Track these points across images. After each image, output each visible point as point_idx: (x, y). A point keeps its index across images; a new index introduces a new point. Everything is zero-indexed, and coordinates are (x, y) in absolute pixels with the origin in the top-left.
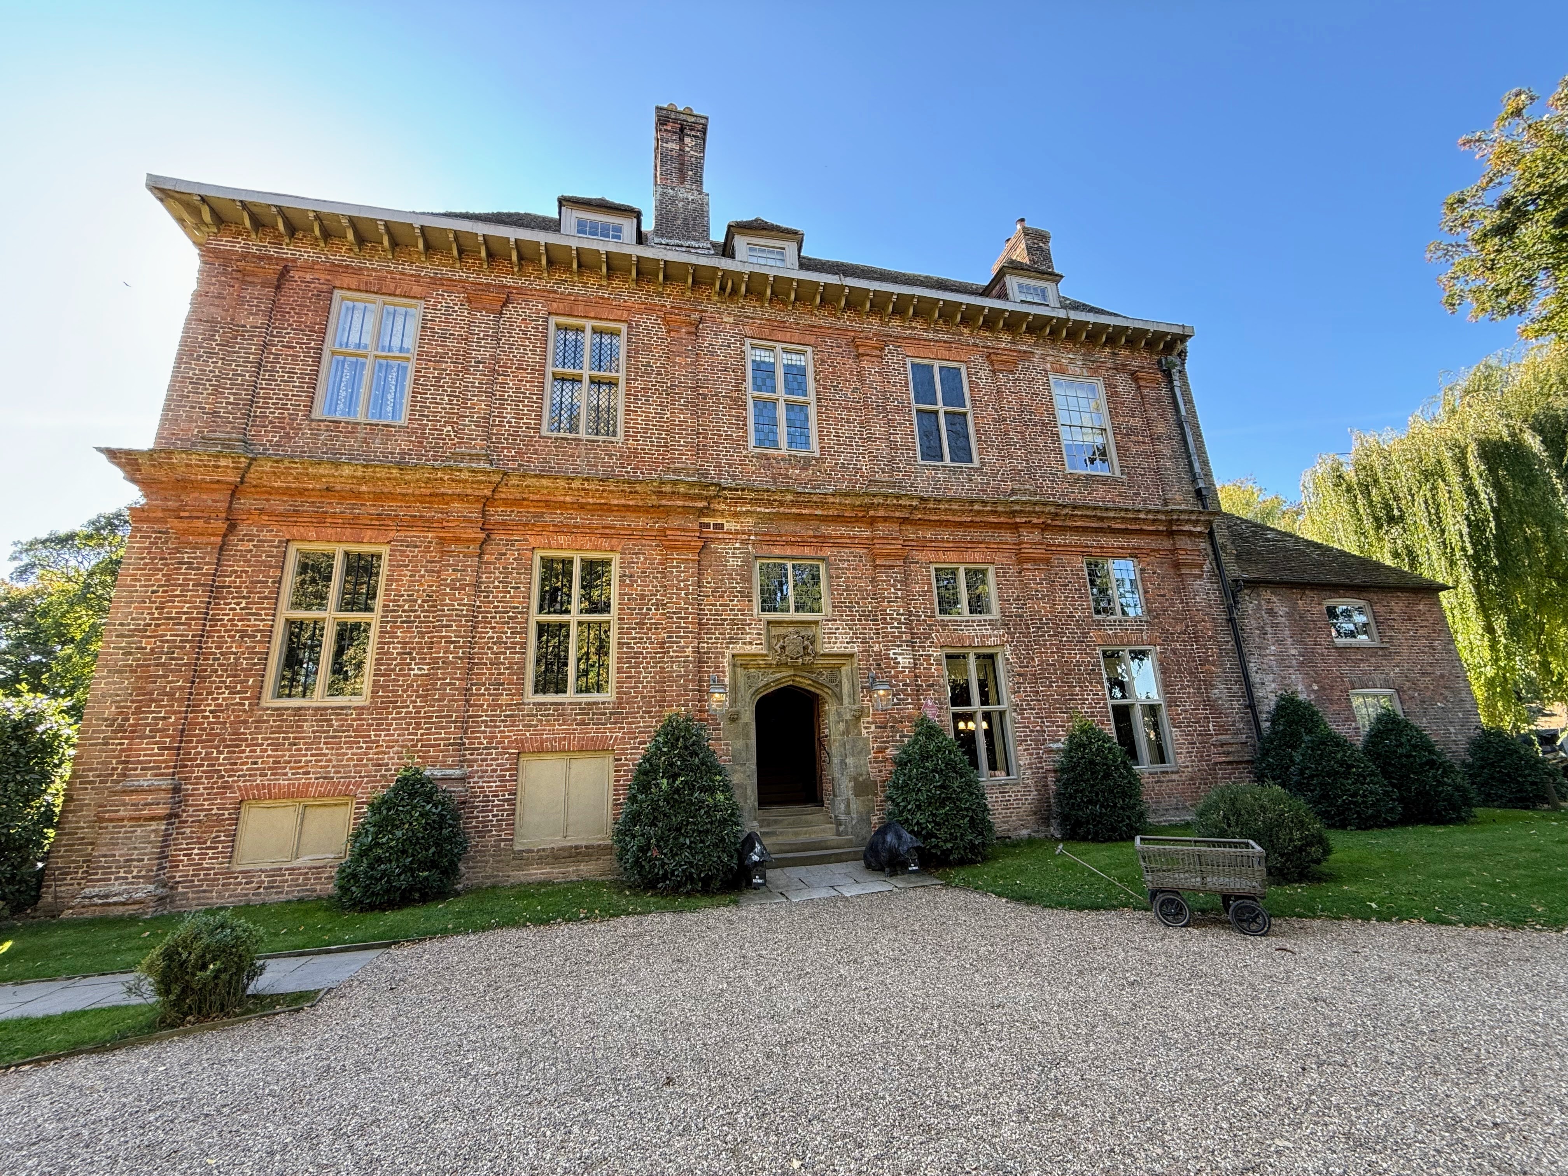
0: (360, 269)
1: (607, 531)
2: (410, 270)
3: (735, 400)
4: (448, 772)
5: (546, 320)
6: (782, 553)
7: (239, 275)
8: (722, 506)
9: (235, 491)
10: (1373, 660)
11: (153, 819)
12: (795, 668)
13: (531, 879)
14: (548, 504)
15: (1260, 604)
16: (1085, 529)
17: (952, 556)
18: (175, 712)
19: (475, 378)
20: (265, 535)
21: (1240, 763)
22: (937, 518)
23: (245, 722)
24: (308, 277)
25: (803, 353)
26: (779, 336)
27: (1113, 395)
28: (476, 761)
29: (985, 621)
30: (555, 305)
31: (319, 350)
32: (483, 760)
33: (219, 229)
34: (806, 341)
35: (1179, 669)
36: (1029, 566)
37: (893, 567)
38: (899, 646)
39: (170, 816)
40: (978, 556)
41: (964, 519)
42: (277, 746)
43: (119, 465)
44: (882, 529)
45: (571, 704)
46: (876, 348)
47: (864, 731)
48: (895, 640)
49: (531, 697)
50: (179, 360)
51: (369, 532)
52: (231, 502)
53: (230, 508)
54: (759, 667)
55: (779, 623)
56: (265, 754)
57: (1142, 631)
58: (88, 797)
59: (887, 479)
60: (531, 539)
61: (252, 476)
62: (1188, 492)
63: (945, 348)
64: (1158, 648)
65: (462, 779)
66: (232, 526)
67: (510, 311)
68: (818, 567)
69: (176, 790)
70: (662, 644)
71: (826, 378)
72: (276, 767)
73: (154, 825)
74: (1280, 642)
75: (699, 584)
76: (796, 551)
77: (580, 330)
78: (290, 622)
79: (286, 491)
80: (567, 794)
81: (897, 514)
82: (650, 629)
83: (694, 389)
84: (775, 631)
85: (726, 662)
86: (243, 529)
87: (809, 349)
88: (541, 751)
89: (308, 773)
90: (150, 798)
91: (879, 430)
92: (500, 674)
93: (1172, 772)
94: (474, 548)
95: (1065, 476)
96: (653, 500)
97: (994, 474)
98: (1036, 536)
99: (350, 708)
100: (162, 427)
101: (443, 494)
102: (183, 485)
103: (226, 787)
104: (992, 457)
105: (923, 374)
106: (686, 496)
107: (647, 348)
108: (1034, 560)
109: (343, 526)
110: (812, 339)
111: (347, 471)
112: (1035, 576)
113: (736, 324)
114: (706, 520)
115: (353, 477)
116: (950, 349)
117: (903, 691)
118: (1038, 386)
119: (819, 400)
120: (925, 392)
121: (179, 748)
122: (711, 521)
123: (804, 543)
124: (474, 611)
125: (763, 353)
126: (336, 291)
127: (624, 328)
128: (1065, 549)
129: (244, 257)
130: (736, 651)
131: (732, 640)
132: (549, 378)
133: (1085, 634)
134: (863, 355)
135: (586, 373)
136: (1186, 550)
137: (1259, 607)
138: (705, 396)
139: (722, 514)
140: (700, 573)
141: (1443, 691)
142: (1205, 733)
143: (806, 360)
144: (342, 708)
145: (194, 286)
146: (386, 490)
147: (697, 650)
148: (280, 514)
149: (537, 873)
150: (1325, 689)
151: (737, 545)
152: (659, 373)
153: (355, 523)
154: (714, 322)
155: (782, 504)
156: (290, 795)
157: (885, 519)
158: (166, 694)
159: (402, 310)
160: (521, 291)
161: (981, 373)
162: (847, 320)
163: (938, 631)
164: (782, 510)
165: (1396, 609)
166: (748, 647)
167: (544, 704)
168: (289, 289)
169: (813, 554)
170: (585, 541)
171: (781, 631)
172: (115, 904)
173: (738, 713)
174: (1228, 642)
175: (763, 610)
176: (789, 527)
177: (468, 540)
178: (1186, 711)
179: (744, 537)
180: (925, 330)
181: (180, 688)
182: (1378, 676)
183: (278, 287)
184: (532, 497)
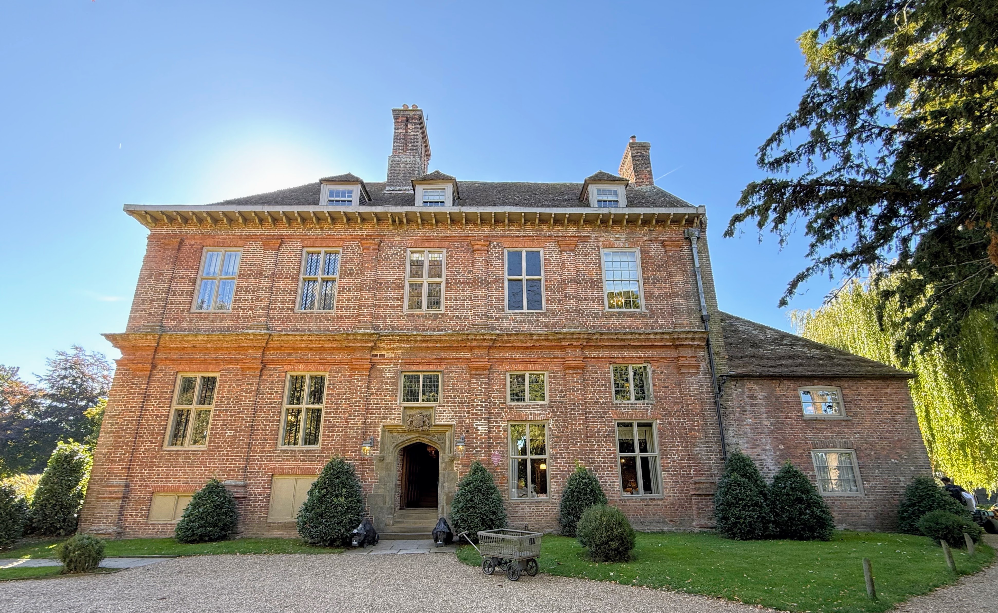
0: (215, 235)
1: (323, 361)
2: (238, 232)
3: (397, 284)
4: (238, 483)
5: (301, 251)
6: (417, 369)
7: (162, 246)
8: (383, 345)
9: (156, 350)
10: (836, 429)
11: (117, 498)
12: (419, 433)
13: (272, 536)
14: (294, 348)
15: (743, 392)
16: (613, 347)
17: (521, 367)
18: (128, 452)
19: (264, 286)
20: (168, 370)
21: (708, 495)
22: (511, 345)
23: (156, 457)
24: (192, 242)
25: (441, 253)
26: (427, 245)
27: (646, 257)
28: (252, 477)
29: (538, 405)
30: (306, 242)
31: (195, 279)
32: (256, 477)
33: (156, 224)
34: (443, 246)
35: (673, 434)
36: (570, 371)
37: (481, 375)
38: (479, 420)
39: (124, 497)
40: (537, 367)
41: (528, 344)
42: (168, 468)
43: (110, 341)
44: (477, 353)
45: (298, 450)
46: (484, 245)
47: (455, 468)
48: (478, 417)
49: (281, 447)
50: (137, 290)
51: (211, 367)
52: (154, 355)
53: (154, 358)
54: (398, 432)
55: (412, 408)
56: (163, 471)
57: (647, 410)
58: (95, 488)
59: (483, 323)
60: (285, 367)
61: (162, 343)
62: (695, 318)
63: (530, 240)
64: (658, 421)
65: (245, 486)
66: (154, 366)
67: (284, 248)
68: (438, 376)
69: (127, 486)
70: (346, 420)
71: (453, 266)
72: (167, 477)
73: (117, 501)
74: (756, 416)
75: (368, 388)
76: (425, 368)
77: (319, 253)
78: (177, 410)
79: (176, 349)
80: (294, 496)
81: (485, 344)
82: (341, 412)
83: (374, 281)
84: (409, 413)
85: (380, 430)
86: (159, 367)
87: (445, 250)
88: (283, 474)
89: (179, 481)
90: (116, 489)
91: (480, 294)
92: (266, 435)
93: (658, 500)
94: (257, 373)
95: (603, 314)
96: (346, 344)
97: (554, 316)
98: (578, 352)
99: (198, 451)
100: (129, 322)
101: (244, 347)
102: (135, 348)
103: (147, 486)
104: (555, 305)
105: (515, 258)
106: (361, 341)
107: (352, 260)
108: (574, 368)
109: (200, 364)
110: (446, 244)
111: (200, 338)
112: (574, 378)
113: (402, 241)
114: (375, 353)
115: (204, 340)
116: (533, 240)
117: (479, 446)
118: (592, 258)
119: (447, 280)
120: (515, 268)
121: (129, 468)
122: (378, 353)
123: (429, 363)
124: (255, 404)
125: (417, 255)
126: (205, 249)
127: (341, 250)
128: (598, 360)
129: (165, 237)
130: (385, 424)
131: (385, 418)
132: (301, 280)
133: (605, 413)
134: (476, 250)
135: (319, 277)
136: (686, 357)
137: (743, 393)
138: (381, 284)
139: (384, 349)
140: (369, 381)
141: (899, 451)
142: (688, 476)
143: (442, 257)
144: (195, 451)
145: (145, 253)
146: (218, 346)
147: (364, 423)
148: (174, 360)
149: (277, 534)
150: (789, 448)
151: (392, 366)
152: (357, 273)
153: (204, 362)
154: (389, 241)
155: (416, 342)
156: (172, 491)
157: (478, 347)
158: (125, 443)
159: (234, 253)
160: (289, 237)
161: (553, 254)
162: (470, 230)
163: (506, 411)
164: (417, 345)
165: (864, 392)
166: (393, 421)
167: (285, 450)
168: (185, 249)
169: (435, 369)
170: (312, 367)
171: (412, 412)
172: (101, 534)
173: (383, 457)
174: (713, 417)
175: (404, 400)
176: (422, 354)
177: (254, 369)
178: (674, 461)
179: (395, 361)
180: (518, 231)
181: (131, 441)
182: (838, 440)
183: (179, 250)
184: (286, 345)
